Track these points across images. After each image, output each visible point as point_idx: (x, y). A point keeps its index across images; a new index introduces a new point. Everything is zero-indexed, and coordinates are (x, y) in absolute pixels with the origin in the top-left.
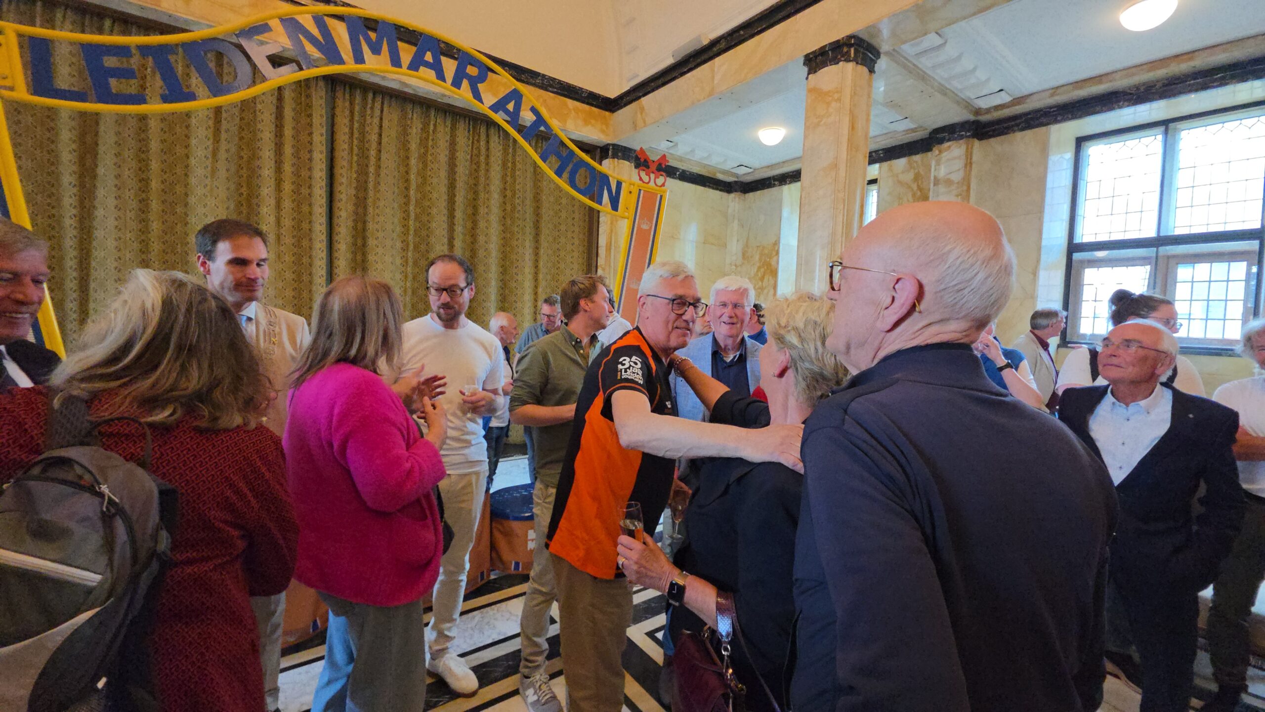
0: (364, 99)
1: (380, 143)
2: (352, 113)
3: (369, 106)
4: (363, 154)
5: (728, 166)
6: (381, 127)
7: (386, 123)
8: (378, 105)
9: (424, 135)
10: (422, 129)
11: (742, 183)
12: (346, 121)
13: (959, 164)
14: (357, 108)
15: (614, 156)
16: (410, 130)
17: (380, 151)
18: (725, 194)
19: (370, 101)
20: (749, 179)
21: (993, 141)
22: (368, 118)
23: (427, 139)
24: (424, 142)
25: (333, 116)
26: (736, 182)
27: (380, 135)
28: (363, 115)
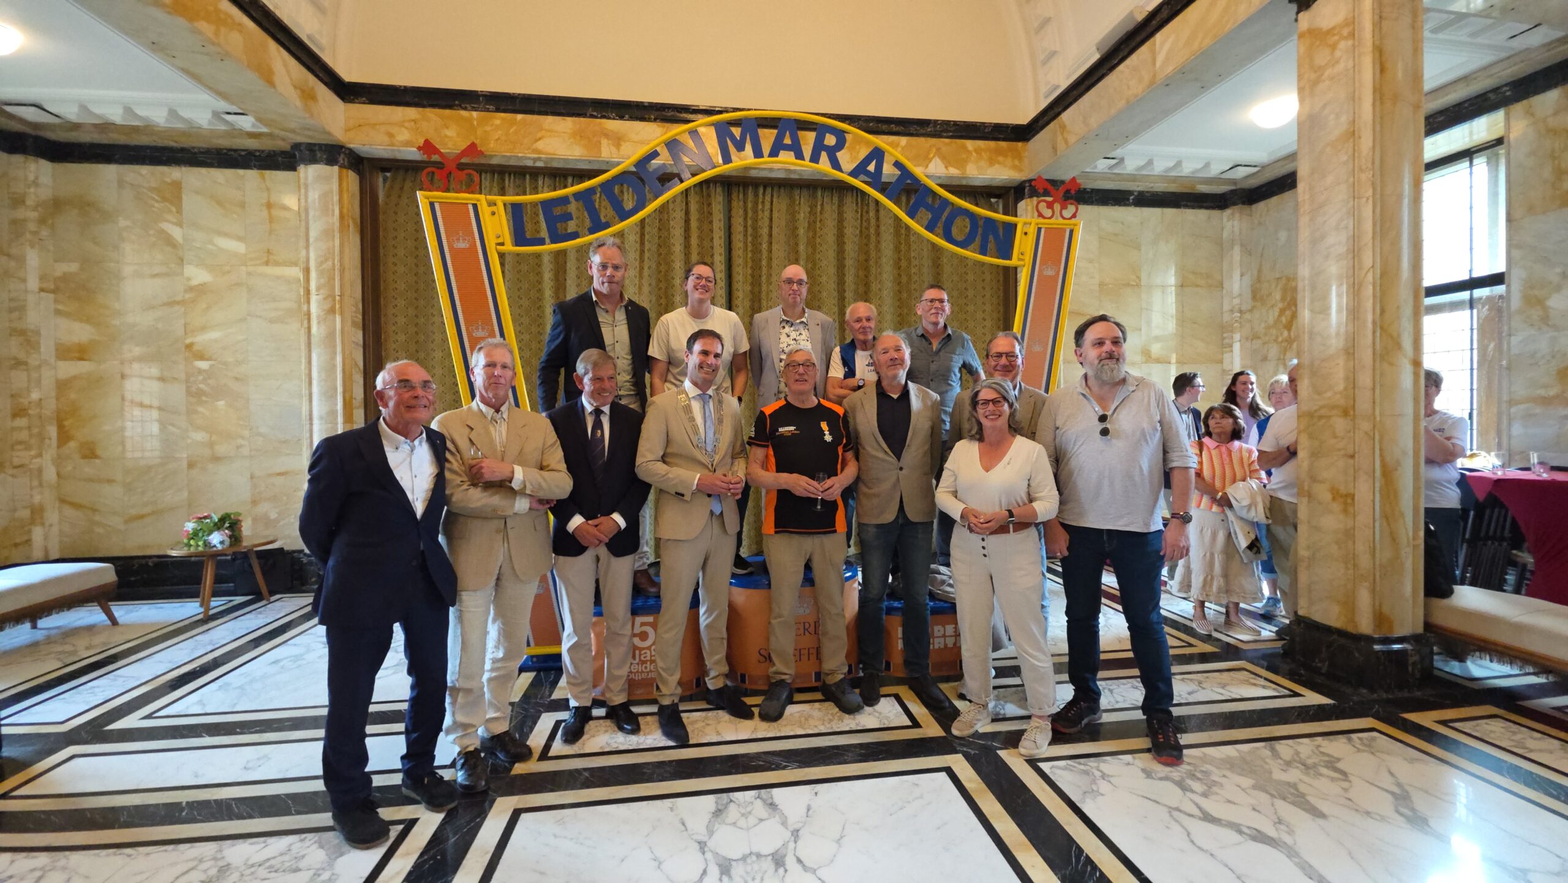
0: (756, 195)
1: (770, 235)
2: (746, 211)
3: (760, 200)
4: (757, 250)
5: (1215, 171)
6: (771, 219)
7: (775, 215)
8: (768, 198)
9: (812, 218)
10: (810, 213)
11: (1243, 190)
12: (741, 220)
14: (750, 205)
15: (1031, 197)
16: (798, 216)
17: (771, 243)
18: (1215, 213)
19: (761, 196)
20: (1254, 183)
22: (760, 212)
23: (815, 222)
24: (811, 226)
25: (730, 218)
26: (1232, 191)
27: (771, 228)
28: (755, 212)
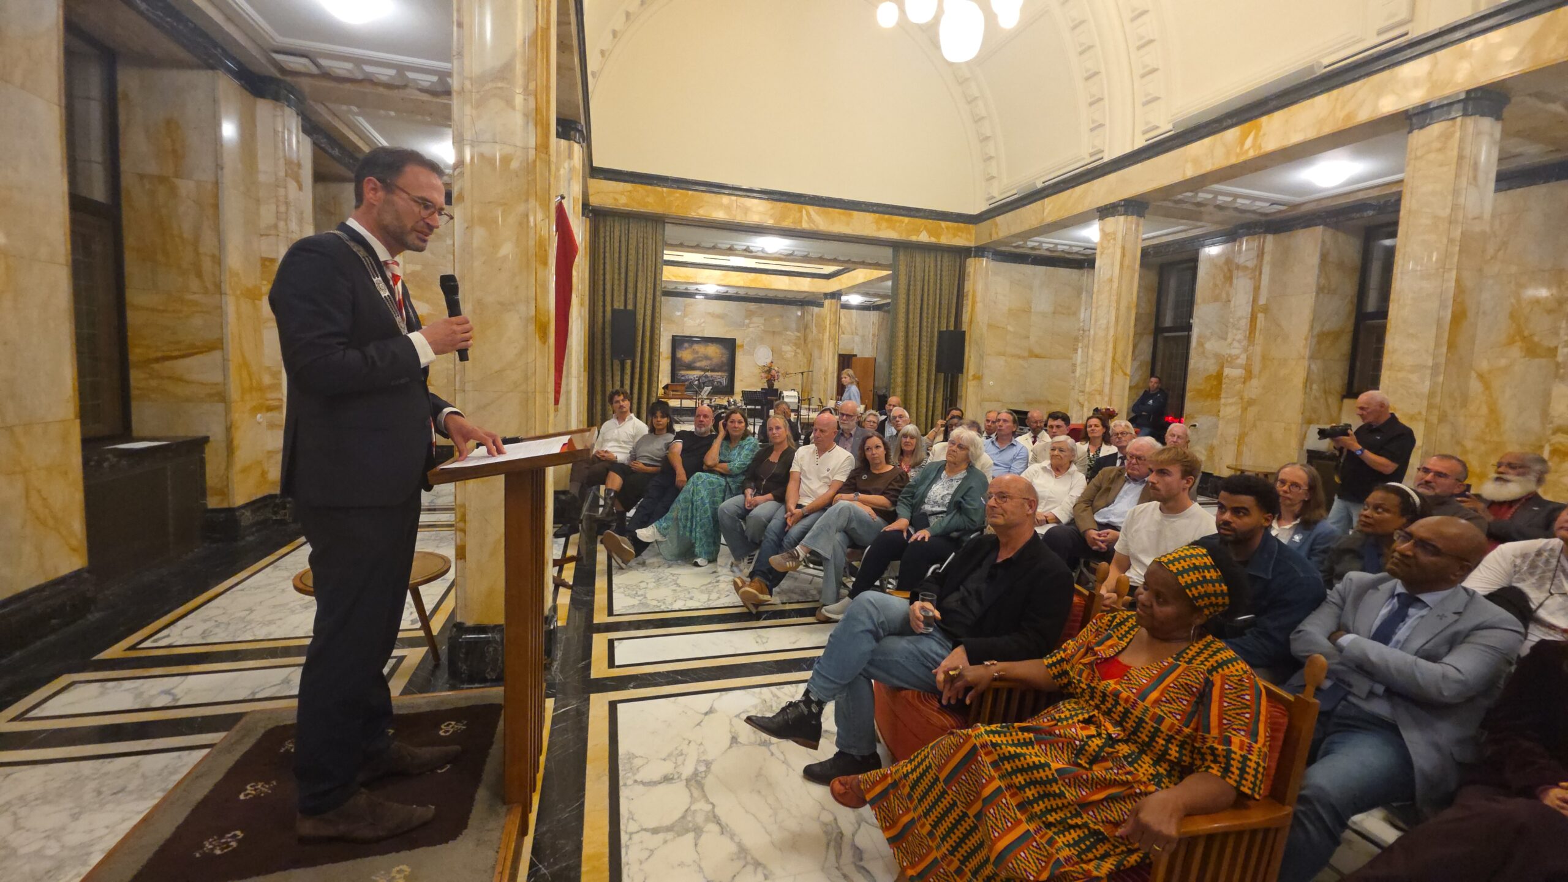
13: (1253, 254)
15: (975, 257)
21: (1283, 235)
